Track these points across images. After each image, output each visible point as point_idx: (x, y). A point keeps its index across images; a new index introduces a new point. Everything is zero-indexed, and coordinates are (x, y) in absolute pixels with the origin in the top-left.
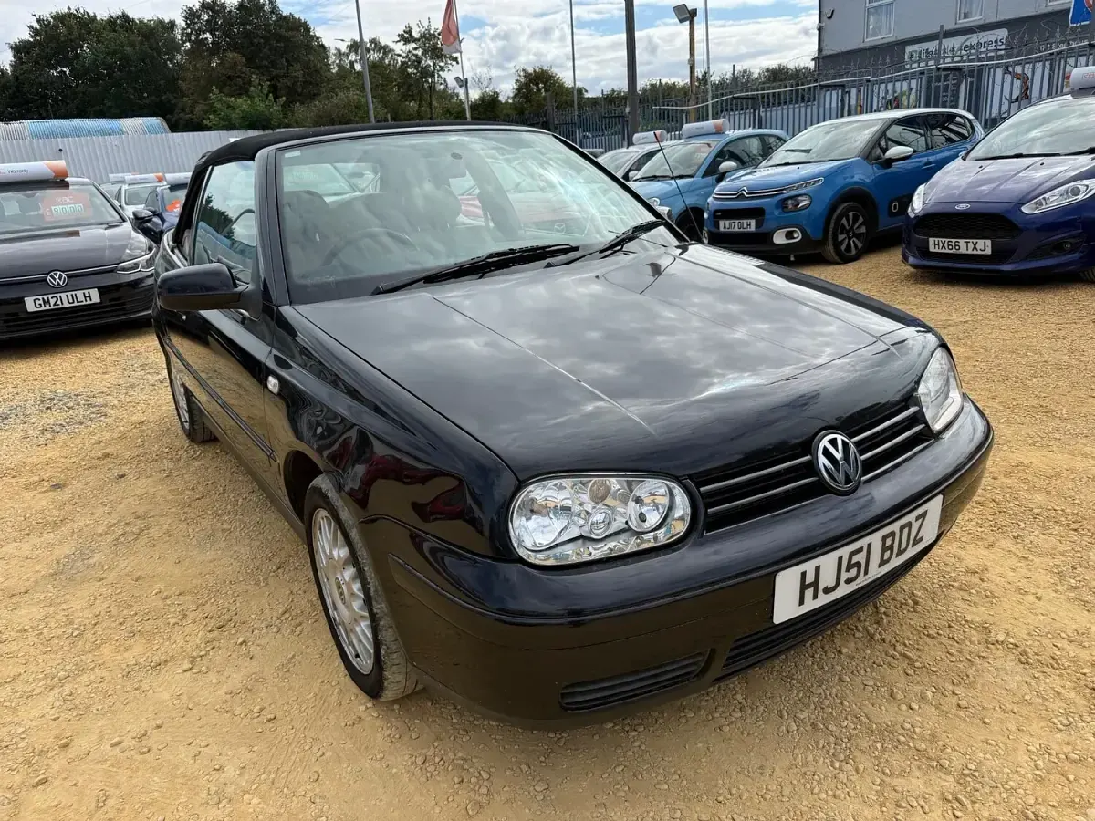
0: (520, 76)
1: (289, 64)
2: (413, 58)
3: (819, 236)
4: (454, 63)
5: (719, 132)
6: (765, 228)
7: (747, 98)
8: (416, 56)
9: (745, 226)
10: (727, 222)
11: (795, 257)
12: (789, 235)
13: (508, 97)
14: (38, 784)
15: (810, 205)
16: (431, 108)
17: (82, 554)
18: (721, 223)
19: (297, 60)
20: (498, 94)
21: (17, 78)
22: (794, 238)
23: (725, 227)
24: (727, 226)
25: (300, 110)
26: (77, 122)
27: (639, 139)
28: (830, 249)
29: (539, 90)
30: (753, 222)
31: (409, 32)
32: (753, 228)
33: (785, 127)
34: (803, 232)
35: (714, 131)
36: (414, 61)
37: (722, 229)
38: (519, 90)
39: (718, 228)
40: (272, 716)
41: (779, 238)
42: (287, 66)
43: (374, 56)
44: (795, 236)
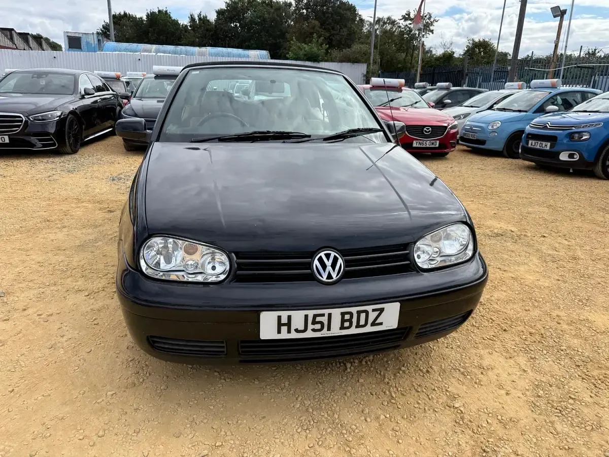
0: (469, 43)
1: (341, 28)
2: (408, 29)
3: (592, 160)
4: (431, 33)
5: (554, 86)
6: (556, 149)
7: (589, 68)
8: (409, 28)
9: (544, 146)
10: (533, 142)
11: (573, 170)
12: (571, 156)
13: (460, 55)
14: (5, 320)
15: (589, 138)
16: (412, 57)
17: (96, 240)
18: (530, 142)
19: (346, 26)
20: (454, 53)
21: (216, 26)
22: (574, 158)
23: (532, 145)
24: (533, 144)
25: (335, 53)
26: (230, 50)
27: (508, 86)
28: (599, 169)
29: (480, 52)
30: (549, 144)
31: (409, 14)
32: (548, 148)
33: (603, 88)
34: (581, 156)
35: (551, 86)
36: (408, 31)
37: (530, 145)
38: (468, 51)
39: (528, 144)
40: (97, 323)
41: (564, 157)
42: (340, 29)
43: (388, 27)
44: (575, 157)
